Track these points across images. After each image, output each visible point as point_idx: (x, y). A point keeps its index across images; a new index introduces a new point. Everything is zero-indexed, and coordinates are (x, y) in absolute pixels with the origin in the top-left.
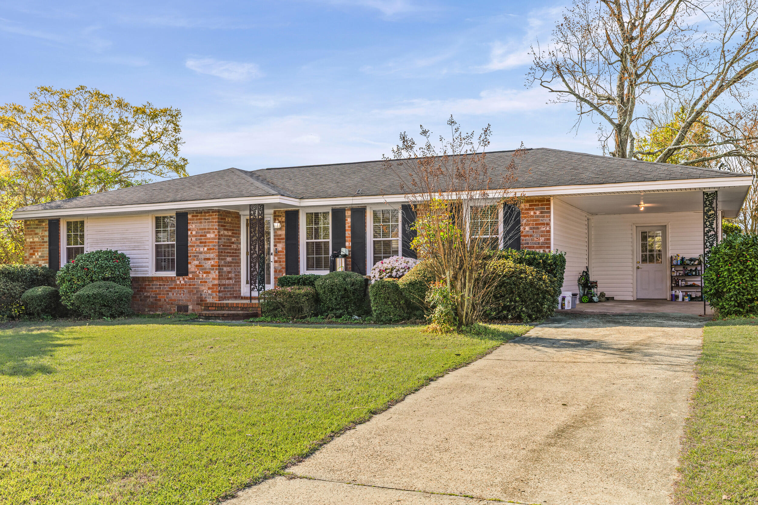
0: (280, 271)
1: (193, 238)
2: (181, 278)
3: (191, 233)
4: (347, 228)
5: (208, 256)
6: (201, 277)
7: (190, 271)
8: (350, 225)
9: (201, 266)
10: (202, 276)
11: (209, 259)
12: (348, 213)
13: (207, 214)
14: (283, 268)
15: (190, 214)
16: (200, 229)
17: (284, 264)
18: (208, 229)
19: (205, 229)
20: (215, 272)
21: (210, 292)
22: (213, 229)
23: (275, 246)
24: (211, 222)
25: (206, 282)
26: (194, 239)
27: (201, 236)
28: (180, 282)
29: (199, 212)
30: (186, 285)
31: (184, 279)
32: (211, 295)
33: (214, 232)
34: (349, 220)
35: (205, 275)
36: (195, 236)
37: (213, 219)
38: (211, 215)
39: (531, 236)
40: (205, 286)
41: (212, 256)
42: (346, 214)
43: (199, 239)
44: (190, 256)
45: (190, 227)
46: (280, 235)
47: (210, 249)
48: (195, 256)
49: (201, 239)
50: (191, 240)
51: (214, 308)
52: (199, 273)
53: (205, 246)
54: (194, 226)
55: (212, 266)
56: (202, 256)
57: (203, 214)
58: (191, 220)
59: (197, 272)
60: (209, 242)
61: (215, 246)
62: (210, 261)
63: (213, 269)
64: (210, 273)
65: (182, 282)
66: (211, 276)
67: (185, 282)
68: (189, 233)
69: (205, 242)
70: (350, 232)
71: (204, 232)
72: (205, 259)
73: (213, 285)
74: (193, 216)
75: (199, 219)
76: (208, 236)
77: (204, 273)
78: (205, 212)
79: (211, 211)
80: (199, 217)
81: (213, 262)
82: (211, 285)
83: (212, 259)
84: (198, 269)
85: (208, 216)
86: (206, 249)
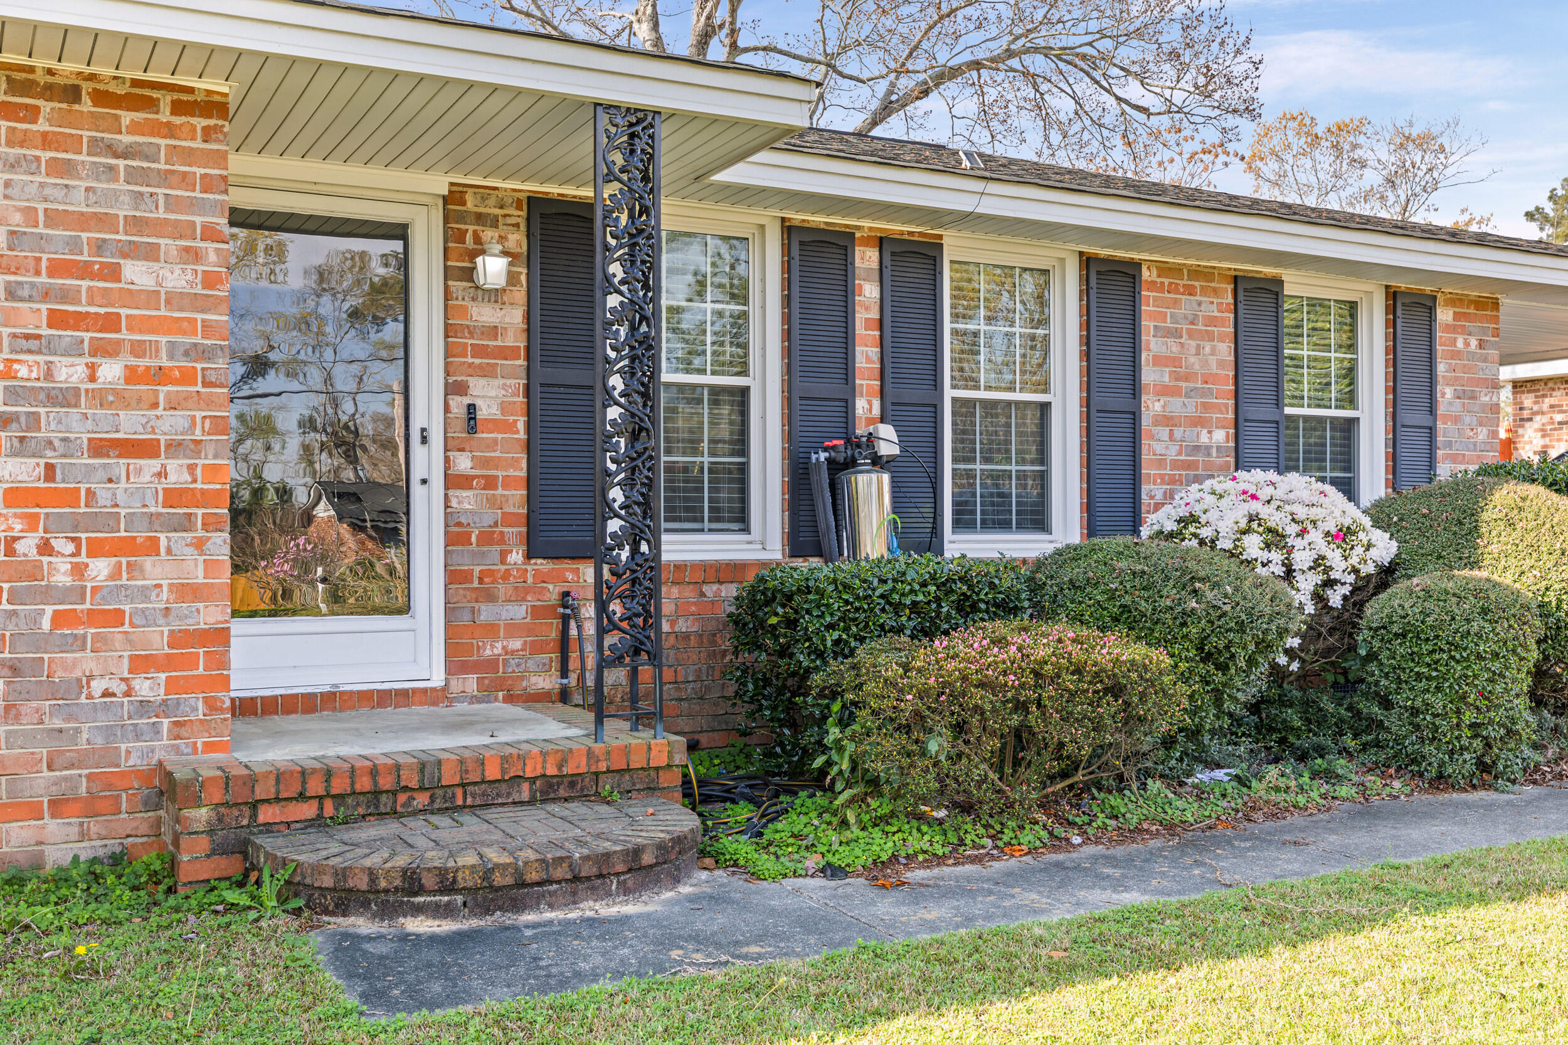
0: (486, 538)
4: (860, 329)
5: (129, 424)
8: (875, 314)
9: (70, 497)
10: (79, 570)
11: (140, 449)
12: (866, 259)
13: (127, 117)
14: (508, 519)
16: (53, 218)
17: (515, 499)
18: (136, 224)
19: (104, 221)
20: (199, 545)
21: (147, 687)
22: (182, 231)
23: (454, 389)
24: (165, 177)
25: (117, 617)
27: (57, 268)
32: (164, 709)
33: (193, 256)
34: (869, 292)
35: (100, 568)
37: (189, 156)
38: (170, 131)
39: (1457, 419)
40: (101, 645)
41: (173, 424)
42: (858, 262)
43: (46, 295)
46: (493, 331)
47: (160, 376)
49: (66, 295)
51: (308, 810)
52: (45, 548)
53: (103, 350)
55: (173, 497)
57: (86, 105)
59: (27, 546)
60: (134, 324)
61: (205, 354)
62: (151, 465)
63: (185, 524)
64: (152, 547)
66: (155, 570)
69: (111, 323)
70: (874, 352)
71: (99, 247)
72: (99, 448)
73: (178, 639)
75: (47, 141)
76: (136, 273)
77: (96, 549)
78: (102, 98)
79: (166, 100)
80: (42, 126)
81: (177, 474)
82: (158, 640)
83: (175, 447)
84: (32, 522)
85: (134, 128)
86: (111, 371)
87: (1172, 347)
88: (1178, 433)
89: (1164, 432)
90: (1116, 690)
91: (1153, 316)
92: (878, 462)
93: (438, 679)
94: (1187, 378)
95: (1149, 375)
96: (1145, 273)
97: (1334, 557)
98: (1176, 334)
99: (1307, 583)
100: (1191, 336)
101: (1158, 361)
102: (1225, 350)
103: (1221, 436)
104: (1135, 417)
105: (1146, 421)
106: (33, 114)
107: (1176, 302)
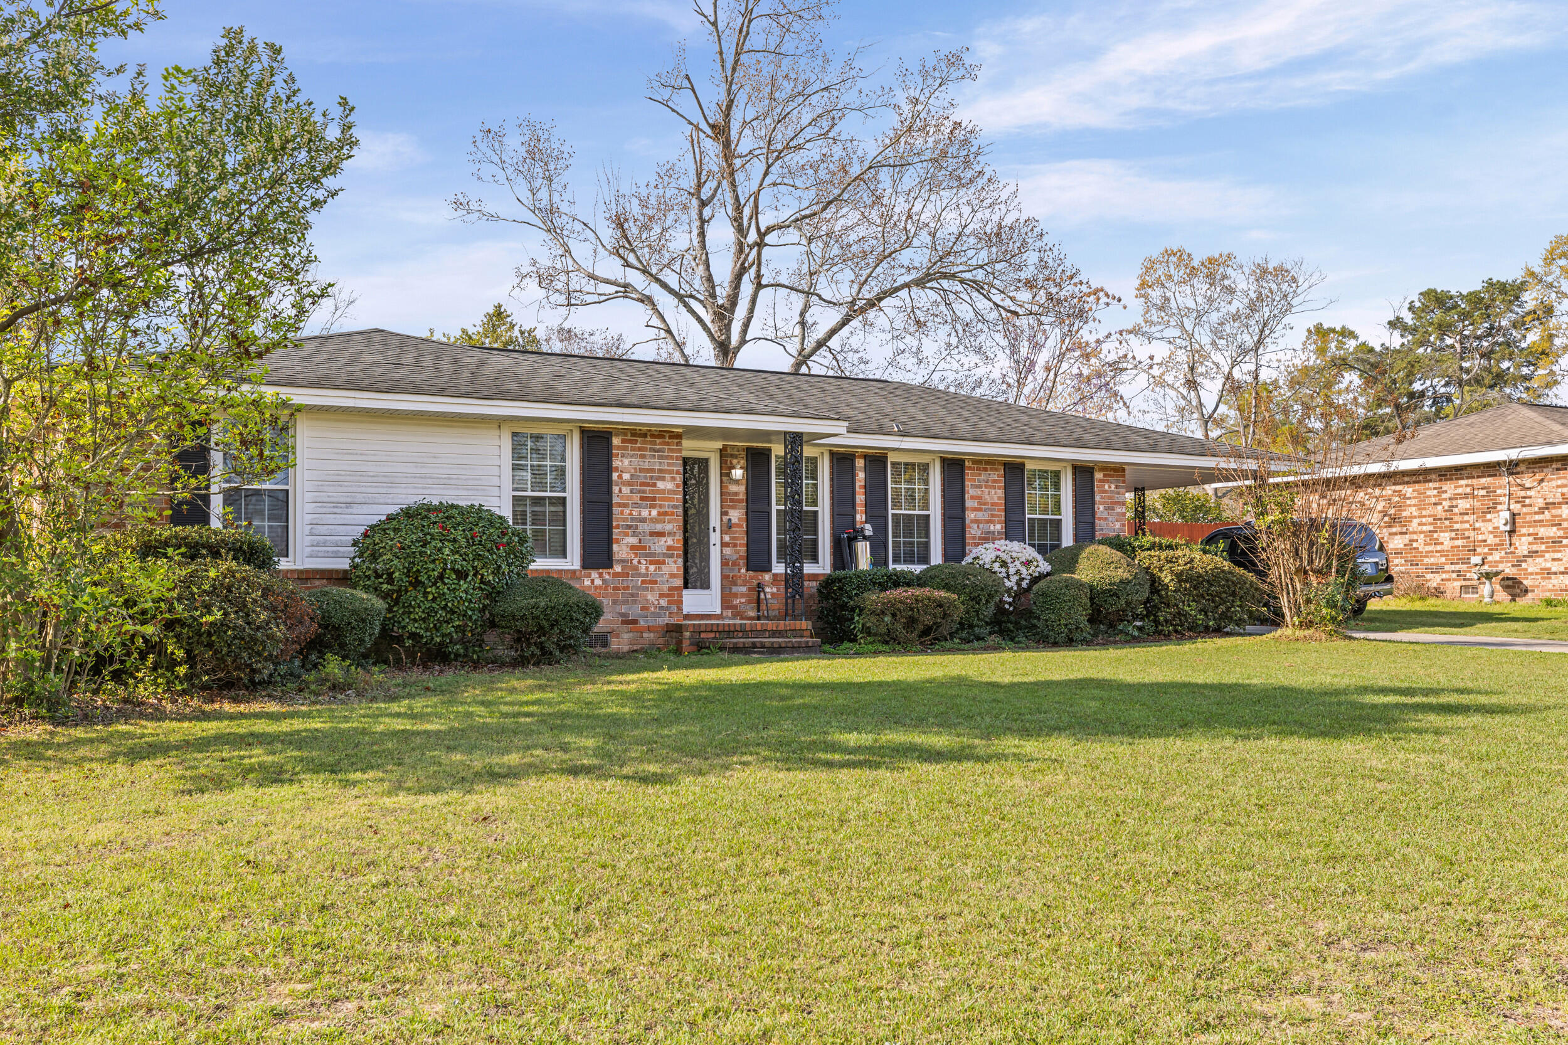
0: (734, 564)
1: (624, 489)
2: (594, 574)
3: (620, 477)
4: (858, 489)
5: (659, 527)
6: (643, 571)
7: (616, 557)
8: (863, 483)
9: (644, 548)
10: (647, 568)
11: (661, 534)
12: (860, 463)
13: (658, 441)
14: (741, 558)
15: (617, 435)
16: (641, 470)
17: (743, 550)
18: (660, 471)
19: (652, 470)
20: (675, 562)
21: (663, 602)
22: (671, 472)
23: (724, 513)
24: (667, 457)
25: (655, 582)
26: (626, 490)
27: (642, 484)
28: (593, 581)
29: (637, 434)
30: (606, 589)
31: (601, 575)
32: (667, 609)
33: (673, 479)
34: (861, 475)
35: (652, 568)
36: (629, 484)
37: (672, 451)
38: (668, 444)
39: (1106, 519)
40: (652, 590)
41: (668, 527)
42: (856, 465)
43: (639, 492)
44: (618, 527)
45: (616, 463)
46: (736, 494)
47: (666, 514)
48: (630, 527)
49: (644, 492)
50: (620, 491)
52: (639, 562)
53: (653, 507)
54: (626, 462)
55: (669, 548)
56: (645, 528)
57: (649, 439)
58: (619, 448)
59: (635, 562)
60: (661, 499)
61: (676, 507)
62: (664, 539)
63: (672, 556)
64: (664, 563)
65: (598, 582)
66: (665, 569)
67: (604, 581)
68: (615, 476)
69: (654, 499)
70: (863, 497)
71: (651, 477)
72: (652, 534)
73: (670, 589)
74: (623, 441)
75: (640, 449)
76: (660, 485)
77: (651, 563)
78: (653, 436)
79: (667, 435)
80: (638, 445)
81: (670, 542)
82: (665, 589)
83: (669, 534)
84: (636, 554)
85: (660, 444)
86: (654, 513)
87: (978, 492)
88: (981, 526)
89: (975, 526)
90: (940, 606)
91: (970, 480)
92: (865, 538)
93: (719, 612)
94: (985, 504)
95: (969, 503)
96: (967, 463)
97: (1023, 570)
98: (981, 487)
99: (1014, 579)
100: (986, 487)
101: (973, 498)
102: (1001, 493)
103: (998, 527)
104: (963, 519)
105: (967, 522)
106: (636, 442)
107: (980, 475)
